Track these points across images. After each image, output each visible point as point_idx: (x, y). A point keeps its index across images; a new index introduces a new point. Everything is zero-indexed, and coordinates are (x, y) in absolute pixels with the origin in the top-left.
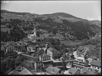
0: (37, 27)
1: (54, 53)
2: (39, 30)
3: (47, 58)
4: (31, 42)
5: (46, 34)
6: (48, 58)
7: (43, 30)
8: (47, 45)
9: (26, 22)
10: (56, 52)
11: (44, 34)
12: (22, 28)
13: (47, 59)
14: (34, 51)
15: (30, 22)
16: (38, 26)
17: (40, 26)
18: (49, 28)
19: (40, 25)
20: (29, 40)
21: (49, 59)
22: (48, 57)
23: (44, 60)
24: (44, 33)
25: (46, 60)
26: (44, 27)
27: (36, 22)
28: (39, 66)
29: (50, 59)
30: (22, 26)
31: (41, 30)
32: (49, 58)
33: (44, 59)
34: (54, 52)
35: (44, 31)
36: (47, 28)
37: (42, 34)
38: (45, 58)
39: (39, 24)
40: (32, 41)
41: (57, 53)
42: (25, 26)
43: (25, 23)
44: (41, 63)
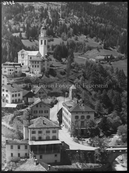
0: (71, 26)
1: (77, 117)
2: (77, 40)
3: (44, 131)
4: (24, 75)
5: (95, 51)
6: (48, 132)
7: (89, 39)
8: (73, 87)
9: (37, 11)
10: (86, 115)
11: (90, 53)
12: (21, 30)
13: (44, 137)
14: (15, 106)
15: (52, 11)
16: (73, 26)
17: (81, 26)
18: (110, 31)
19: (82, 21)
20: (18, 70)
21: (51, 135)
22: (51, 130)
23: (34, 139)
24: (90, 49)
25: (40, 139)
26: (95, 28)
27: (69, 12)
28: (15, 155)
29: (55, 138)
30: (22, 25)
31: (82, 38)
32: (54, 132)
33: (37, 136)
34: (80, 115)
35: (92, 42)
36: (104, 32)
37: (85, 51)
38: (40, 132)
39: (80, 17)
40: (27, 74)
41: (88, 117)
42: (32, 25)
43: (35, 15)
44: (22, 147)
